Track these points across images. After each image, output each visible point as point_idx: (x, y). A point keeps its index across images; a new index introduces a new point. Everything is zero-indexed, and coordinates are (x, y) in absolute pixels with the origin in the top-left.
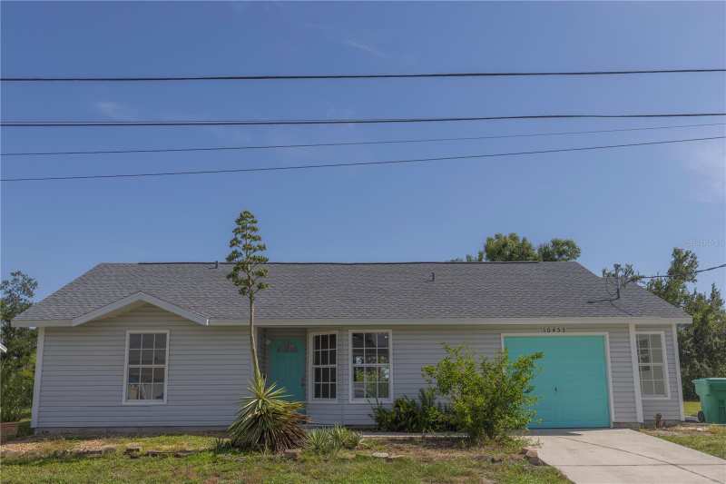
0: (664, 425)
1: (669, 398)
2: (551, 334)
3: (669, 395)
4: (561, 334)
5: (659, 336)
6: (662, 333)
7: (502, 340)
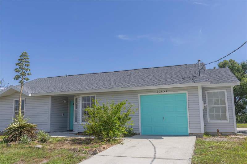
0: (221, 135)
1: (228, 122)
2: (161, 93)
3: (229, 120)
4: (165, 93)
5: (224, 92)
6: (225, 91)
7: (139, 96)
